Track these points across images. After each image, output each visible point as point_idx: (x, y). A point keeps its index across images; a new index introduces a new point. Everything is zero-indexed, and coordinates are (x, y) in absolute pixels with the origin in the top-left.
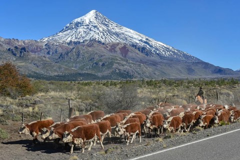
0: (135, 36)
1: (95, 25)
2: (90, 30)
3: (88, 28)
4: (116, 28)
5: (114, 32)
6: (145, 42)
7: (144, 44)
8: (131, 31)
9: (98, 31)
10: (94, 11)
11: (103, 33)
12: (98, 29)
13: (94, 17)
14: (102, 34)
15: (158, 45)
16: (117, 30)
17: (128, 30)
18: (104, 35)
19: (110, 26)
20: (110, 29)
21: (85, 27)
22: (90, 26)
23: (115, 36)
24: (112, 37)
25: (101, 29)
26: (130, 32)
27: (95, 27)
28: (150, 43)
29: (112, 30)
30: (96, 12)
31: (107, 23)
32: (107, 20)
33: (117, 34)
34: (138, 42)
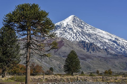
0: (106, 37)
1: (71, 27)
2: (66, 31)
3: (64, 30)
4: (90, 30)
5: (88, 33)
6: (114, 42)
7: (112, 43)
8: (104, 32)
9: (72, 33)
10: (73, 16)
11: (76, 34)
12: (72, 30)
13: (71, 21)
14: (74, 35)
15: (125, 43)
16: (91, 31)
17: (101, 31)
18: (76, 35)
19: (85, 28)
20: (84, 30)
21: (62, 29)
22: (67, 28)
23: (86, 36)
24: (84, 37)
25: (75, 31)
26: (102, 33)
27: (70, 29)
28: (118, 42)
29: (87, 32)
30: (74, 17)
31: (82, 26)
32: (83, 23)
33: (89, 35)
34: (107, 41)
